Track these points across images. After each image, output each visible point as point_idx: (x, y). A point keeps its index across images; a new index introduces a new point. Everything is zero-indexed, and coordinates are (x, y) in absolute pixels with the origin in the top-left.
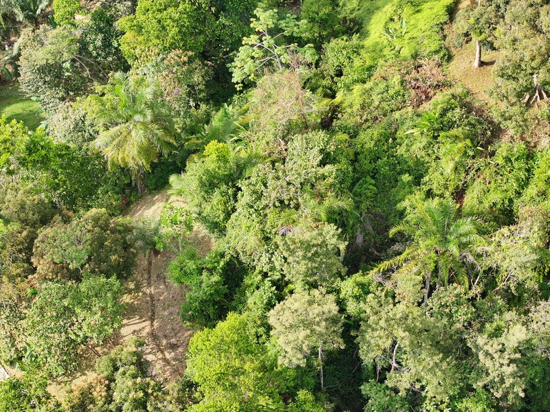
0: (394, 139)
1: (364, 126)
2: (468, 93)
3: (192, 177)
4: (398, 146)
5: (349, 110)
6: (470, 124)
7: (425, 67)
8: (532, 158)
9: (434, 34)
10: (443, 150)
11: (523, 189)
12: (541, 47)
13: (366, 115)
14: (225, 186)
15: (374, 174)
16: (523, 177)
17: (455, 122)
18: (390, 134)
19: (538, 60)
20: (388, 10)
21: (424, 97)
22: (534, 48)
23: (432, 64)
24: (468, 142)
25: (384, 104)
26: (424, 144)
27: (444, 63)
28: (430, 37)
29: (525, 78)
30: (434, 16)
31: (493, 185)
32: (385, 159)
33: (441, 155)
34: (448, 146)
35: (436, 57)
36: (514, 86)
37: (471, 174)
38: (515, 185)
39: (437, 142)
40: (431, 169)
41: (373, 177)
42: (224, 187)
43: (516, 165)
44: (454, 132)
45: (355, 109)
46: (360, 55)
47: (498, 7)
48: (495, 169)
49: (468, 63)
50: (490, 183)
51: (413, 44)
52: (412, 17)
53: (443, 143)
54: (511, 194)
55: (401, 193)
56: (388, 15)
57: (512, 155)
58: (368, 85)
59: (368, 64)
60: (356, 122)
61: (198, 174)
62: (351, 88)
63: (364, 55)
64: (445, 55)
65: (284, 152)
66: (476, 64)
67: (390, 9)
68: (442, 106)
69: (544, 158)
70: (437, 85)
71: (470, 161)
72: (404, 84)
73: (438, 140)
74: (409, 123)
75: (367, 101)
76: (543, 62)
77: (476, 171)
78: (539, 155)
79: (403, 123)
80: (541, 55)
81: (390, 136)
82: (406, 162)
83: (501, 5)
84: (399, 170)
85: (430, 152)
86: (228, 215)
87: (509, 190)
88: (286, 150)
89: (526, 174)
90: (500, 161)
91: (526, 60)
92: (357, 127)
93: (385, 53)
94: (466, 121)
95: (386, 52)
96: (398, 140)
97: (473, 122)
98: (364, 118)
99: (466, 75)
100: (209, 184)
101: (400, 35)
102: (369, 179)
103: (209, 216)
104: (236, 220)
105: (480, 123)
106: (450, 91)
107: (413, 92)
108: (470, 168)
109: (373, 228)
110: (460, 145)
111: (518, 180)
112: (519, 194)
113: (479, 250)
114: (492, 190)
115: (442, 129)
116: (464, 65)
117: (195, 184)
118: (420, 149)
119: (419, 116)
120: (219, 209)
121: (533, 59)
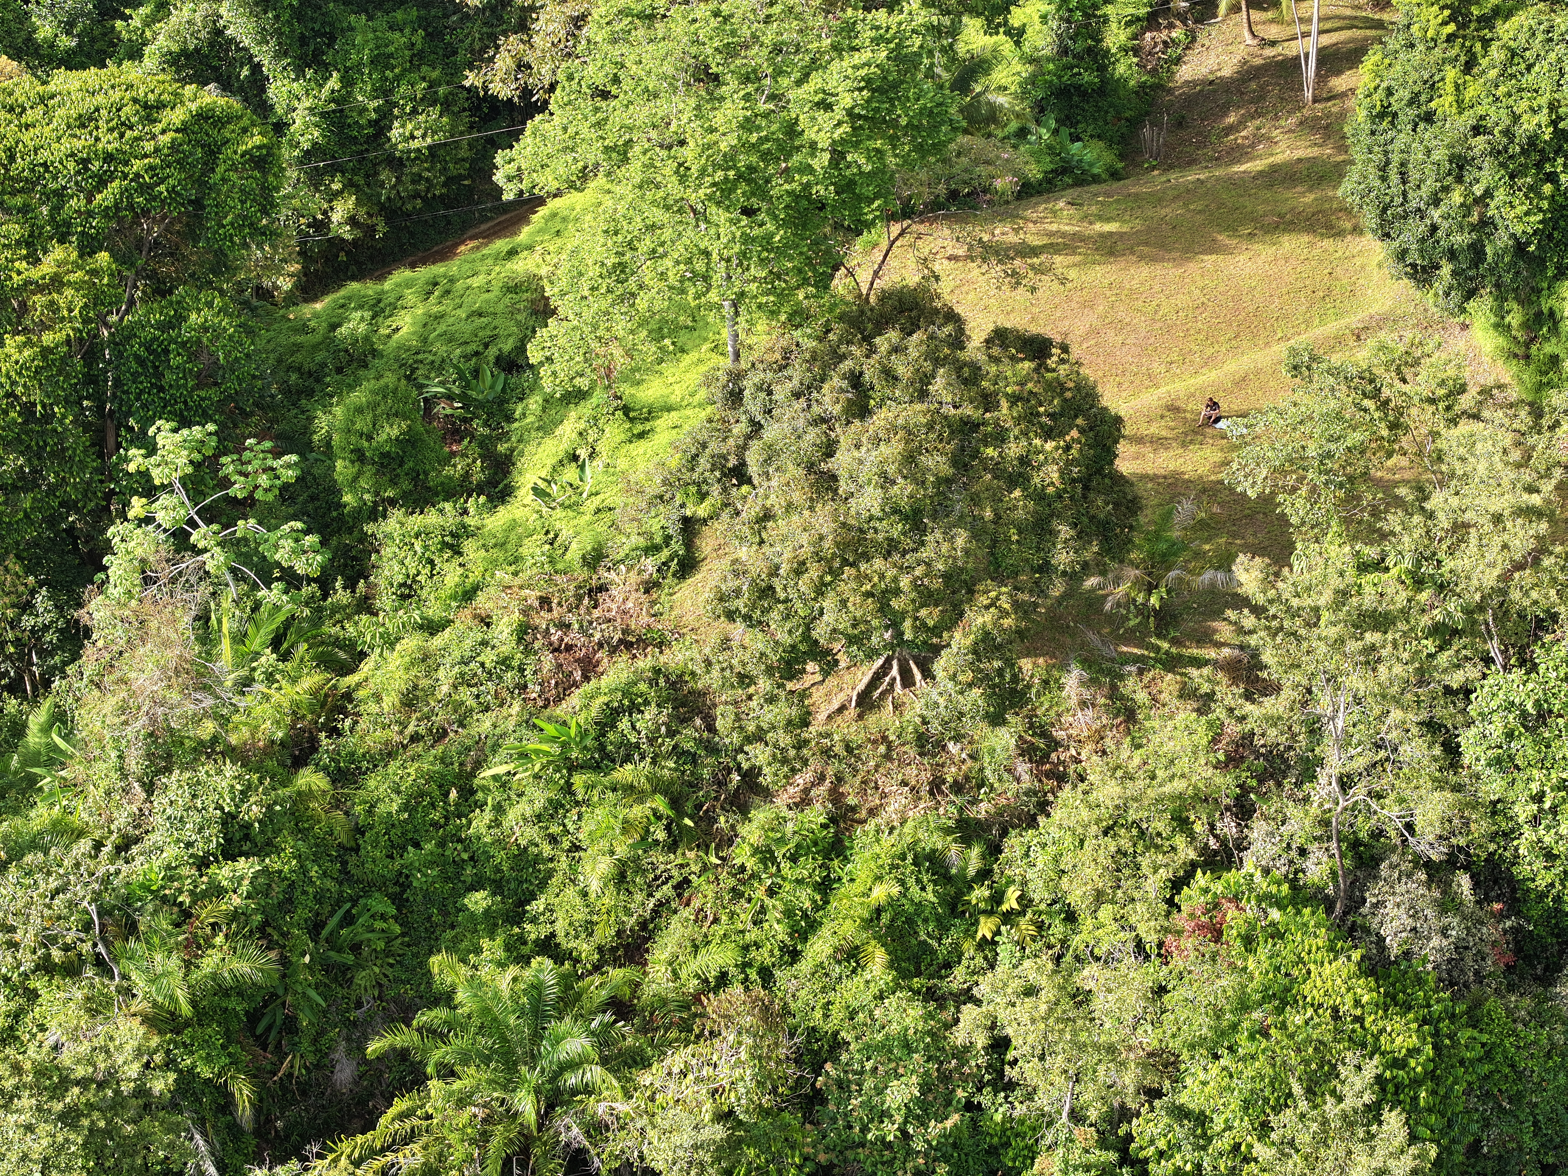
4: (476, 811)
6: (679, 751)
7: (614, 592)
8: (840, 854)
10: (589, 824)
11: (804, 941)
13: (413, 722)
16: (807, 905)
17: (637, 746)
18: (458, 776)
21: (577, 676)
24: (660, 803)
26: (538, 806)
27: (666, 581)
32: (432, 846)
33: (584, 837)
34: (599, 814)
35: (650, 564)
37: (659, 894)
38: (778, 928)
40: (556, 879)
43: (789, 871)
44: (625, 773)
50: (715, 921)
52: (622, 451)
53: (592, 804)
54: (768, 955)
56: (565, 445)
57: (779, 843)
58: (439, 640)
63: (471, 555)
64: (672, 560)
65: (149, 819)
68: (609, 699)
71: (658, 858)
72: (528, 638)
75: (422, 683)
77: (678, 887)
81: (458, 780)
82: (489, 857)
85: (556, 829)
88: (151, 813)
89: (818, 897)
90: (748, 859)
95: (529, 546)
96: (478, 795)
97: (689, 746)
98: (411, 729)
101: (571, 502)
105: (715, 750)
106: (655, 660)
107: (548, 661)
108: (656, 878)
111: (790, 914)
112: (794, 956)
113: (601, 1111)
115: (599, 766)
121: (800, 570)
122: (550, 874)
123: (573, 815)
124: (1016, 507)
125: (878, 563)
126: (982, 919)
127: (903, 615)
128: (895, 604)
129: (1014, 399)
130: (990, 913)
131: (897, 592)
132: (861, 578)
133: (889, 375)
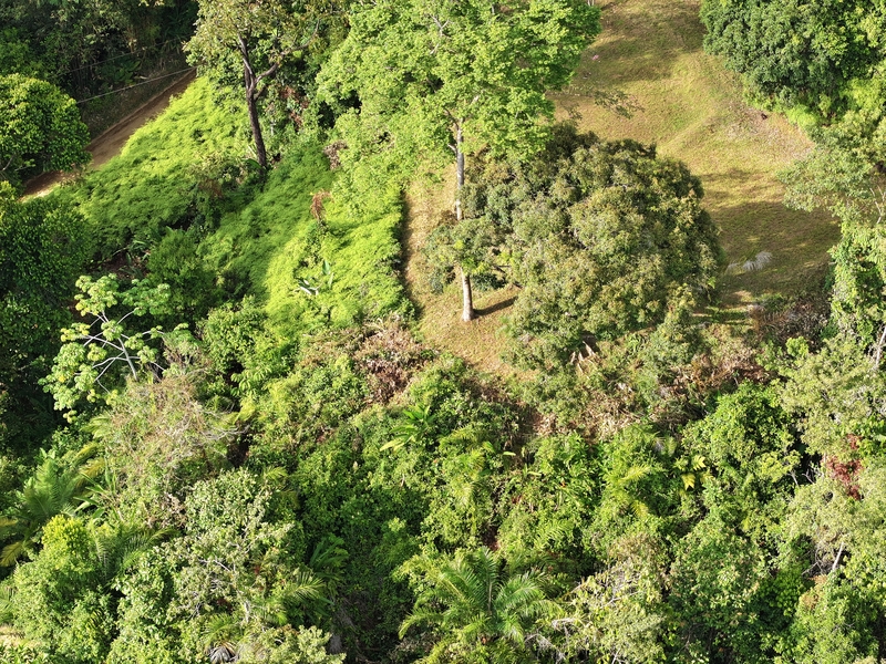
0: (361, 462)
1: (302, 449)
2: (464, 364)
3: (30, 588)
4: (370, 473)
5: (270, 427)
6: (481, 416)
7: (380, 334)
8: (596, 457)
9: (382, 277)
10: (448, 466)
11: (593, 509)
12: (587, 271)
13: (301, 430)
14: (91, 594)
15: (339, 526)
16: (589, 489)
17: (458, 416)
18: (352, 455)
19: (586, 293)
20: (295, 247)
21: (393, 384)
22: (575, 273)
23: (392, 326)
24: (487, 446)
25: (329, 407)
26: (413, 462)
27: (412, 322)
28: (377, 282)
29: (569, 326)
30: (375, 248)
31: (542, 513)
32: (354, 498)
33: (446, 475)
34: (457, 459)
35: (396, 314)
36: (552, 341)
37: (503, 499)
38: (578, 504)
39: (436, 456)
40: (433, 503)
41: (338, 534)
42: (90, 596)
43: (574, 471)
44: (460, 433)
45: (280, 423)
46: (263, 330)
47: (496, 216)
48: (541, 484)
49: (450, 315)
50: (535, 508)
51: (350, 298)
52: (337, 255)
53: (445, 456)
54: (576, 521)
55: (393, 552)
56: (297, 257)
57: (565, 456)
58: (293, 379)
59: (282, 342)
60: (287, 445)
61: (40, 581)
62: (264, 388)
63: (271, 330)
64: (409, 309)
65: (180, 515)
66: (466, 315)
67: (297, 247)
68: (430, 393)
69: (617, 452)
70: (410, 360)
71: (496, 479)
72: (357, 367)
73: (436, 452)
74: (380, 432)
75: (298, 405)
76: (595, 296)
77: (510, 493)
78: (606, 448)
79: (370, 434)
80: (588, 283)
81: (352, 457)
82: (390, 498)
83: (502, 213)
84: (379, 514)
85: (427, 474)
86: (105, 643)
87: (570, 516)
88: (183, 512)
89: (593, 483)
90: (547, 469)
91: (566, 294)
92: (290, 452)
93: (306, 321)
94: (475, 411)
95: (308, 317)
96: (368, 464)
97: (486, 412)
98: (300, 434)
99: (453, 335)
100: (63, 595)
101: (324, 287)
102: (332, 537)
103: (70, 651)
104: (124, 650)
105: (499, 412)
106: (436, 367)
107: (374, 379)
108: (499, 490)
109: (353, 620)
110: (476, 454)
111: (581, 495)
112: (587, 519)
113: (555, 624)
114: (542, 519)
115: (438, 432)
116: (444, 321)
117: (38, 599)
118: (409, 472)
119: (395, 416)
120: (87, 637)
121: (577, 292)
122: (428, 502)
123: (435, 463)
124: (678, 238)
125: (620, 280)
126: (683, 477)
127: (637, 309)
128: (632, 302)
129: (659, 177)
130: (686, 473)
131: (632, 295)
132: (613, 292)
133: (588, 174)
